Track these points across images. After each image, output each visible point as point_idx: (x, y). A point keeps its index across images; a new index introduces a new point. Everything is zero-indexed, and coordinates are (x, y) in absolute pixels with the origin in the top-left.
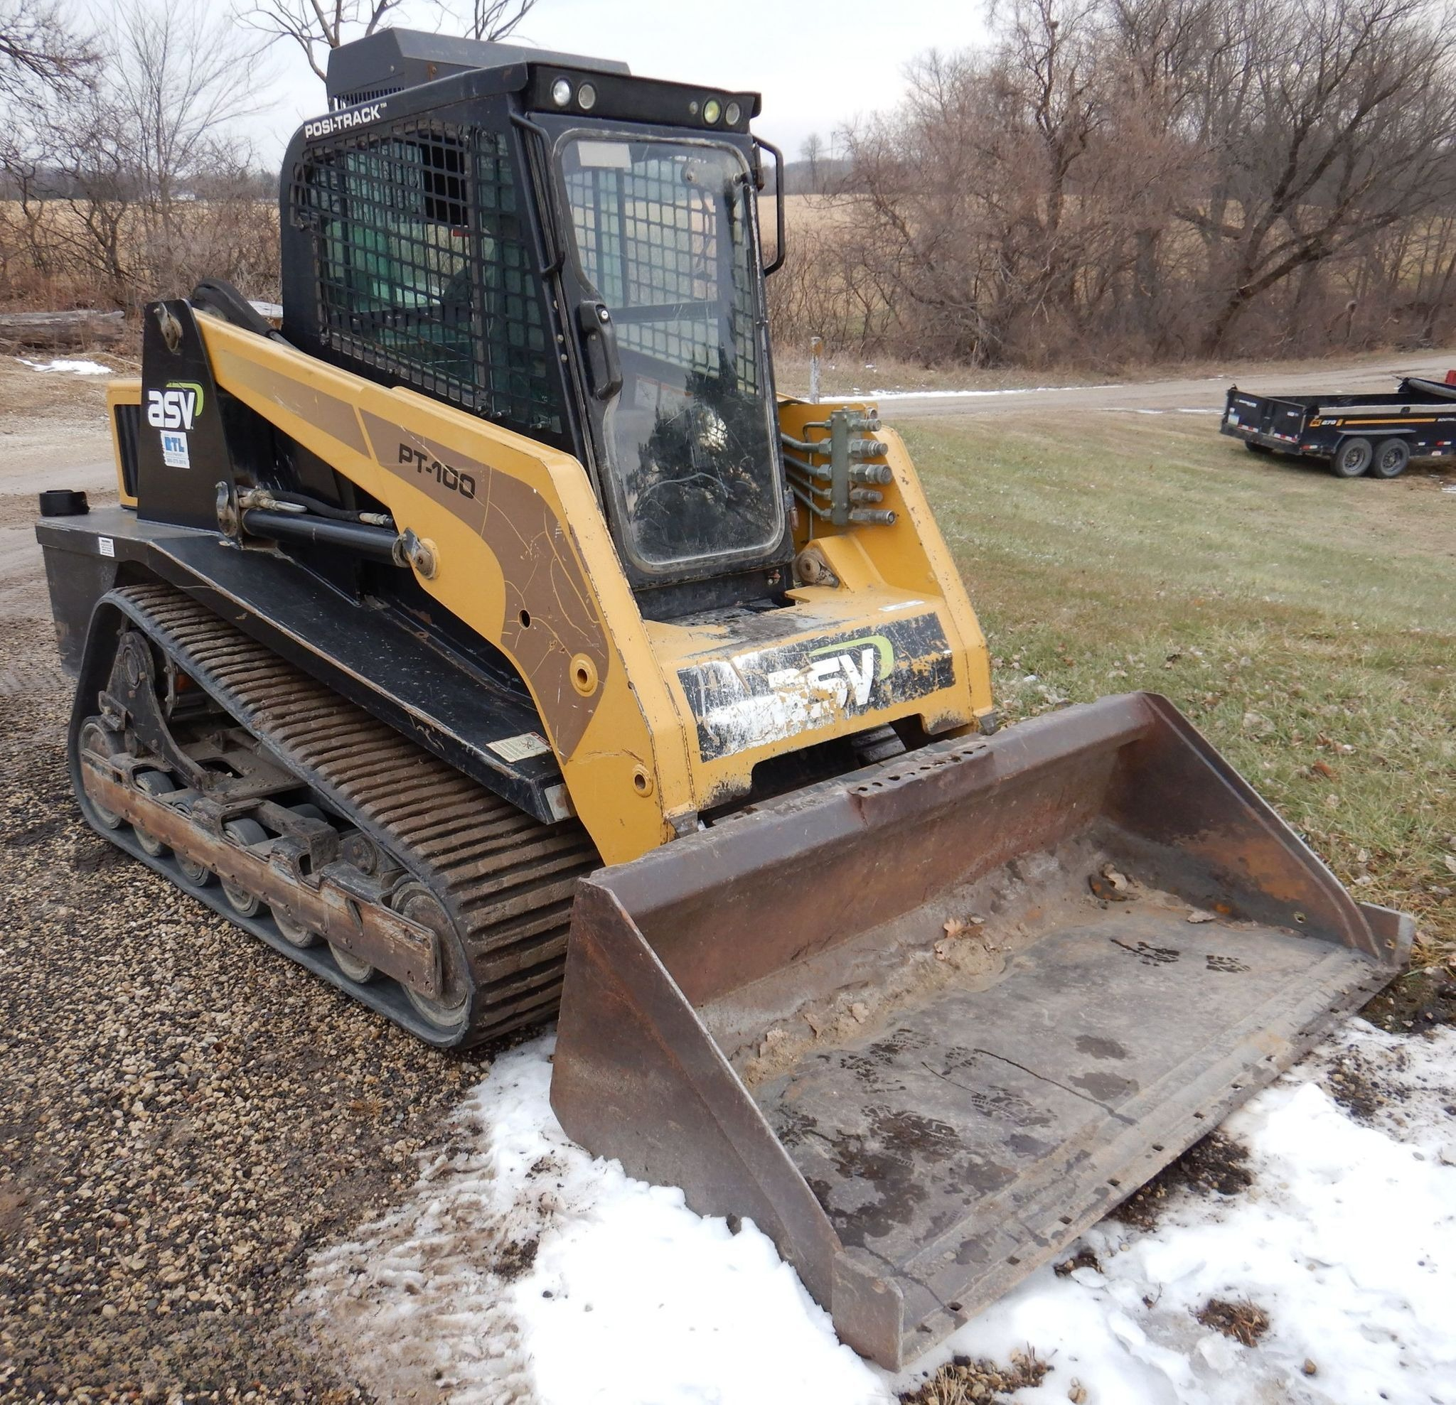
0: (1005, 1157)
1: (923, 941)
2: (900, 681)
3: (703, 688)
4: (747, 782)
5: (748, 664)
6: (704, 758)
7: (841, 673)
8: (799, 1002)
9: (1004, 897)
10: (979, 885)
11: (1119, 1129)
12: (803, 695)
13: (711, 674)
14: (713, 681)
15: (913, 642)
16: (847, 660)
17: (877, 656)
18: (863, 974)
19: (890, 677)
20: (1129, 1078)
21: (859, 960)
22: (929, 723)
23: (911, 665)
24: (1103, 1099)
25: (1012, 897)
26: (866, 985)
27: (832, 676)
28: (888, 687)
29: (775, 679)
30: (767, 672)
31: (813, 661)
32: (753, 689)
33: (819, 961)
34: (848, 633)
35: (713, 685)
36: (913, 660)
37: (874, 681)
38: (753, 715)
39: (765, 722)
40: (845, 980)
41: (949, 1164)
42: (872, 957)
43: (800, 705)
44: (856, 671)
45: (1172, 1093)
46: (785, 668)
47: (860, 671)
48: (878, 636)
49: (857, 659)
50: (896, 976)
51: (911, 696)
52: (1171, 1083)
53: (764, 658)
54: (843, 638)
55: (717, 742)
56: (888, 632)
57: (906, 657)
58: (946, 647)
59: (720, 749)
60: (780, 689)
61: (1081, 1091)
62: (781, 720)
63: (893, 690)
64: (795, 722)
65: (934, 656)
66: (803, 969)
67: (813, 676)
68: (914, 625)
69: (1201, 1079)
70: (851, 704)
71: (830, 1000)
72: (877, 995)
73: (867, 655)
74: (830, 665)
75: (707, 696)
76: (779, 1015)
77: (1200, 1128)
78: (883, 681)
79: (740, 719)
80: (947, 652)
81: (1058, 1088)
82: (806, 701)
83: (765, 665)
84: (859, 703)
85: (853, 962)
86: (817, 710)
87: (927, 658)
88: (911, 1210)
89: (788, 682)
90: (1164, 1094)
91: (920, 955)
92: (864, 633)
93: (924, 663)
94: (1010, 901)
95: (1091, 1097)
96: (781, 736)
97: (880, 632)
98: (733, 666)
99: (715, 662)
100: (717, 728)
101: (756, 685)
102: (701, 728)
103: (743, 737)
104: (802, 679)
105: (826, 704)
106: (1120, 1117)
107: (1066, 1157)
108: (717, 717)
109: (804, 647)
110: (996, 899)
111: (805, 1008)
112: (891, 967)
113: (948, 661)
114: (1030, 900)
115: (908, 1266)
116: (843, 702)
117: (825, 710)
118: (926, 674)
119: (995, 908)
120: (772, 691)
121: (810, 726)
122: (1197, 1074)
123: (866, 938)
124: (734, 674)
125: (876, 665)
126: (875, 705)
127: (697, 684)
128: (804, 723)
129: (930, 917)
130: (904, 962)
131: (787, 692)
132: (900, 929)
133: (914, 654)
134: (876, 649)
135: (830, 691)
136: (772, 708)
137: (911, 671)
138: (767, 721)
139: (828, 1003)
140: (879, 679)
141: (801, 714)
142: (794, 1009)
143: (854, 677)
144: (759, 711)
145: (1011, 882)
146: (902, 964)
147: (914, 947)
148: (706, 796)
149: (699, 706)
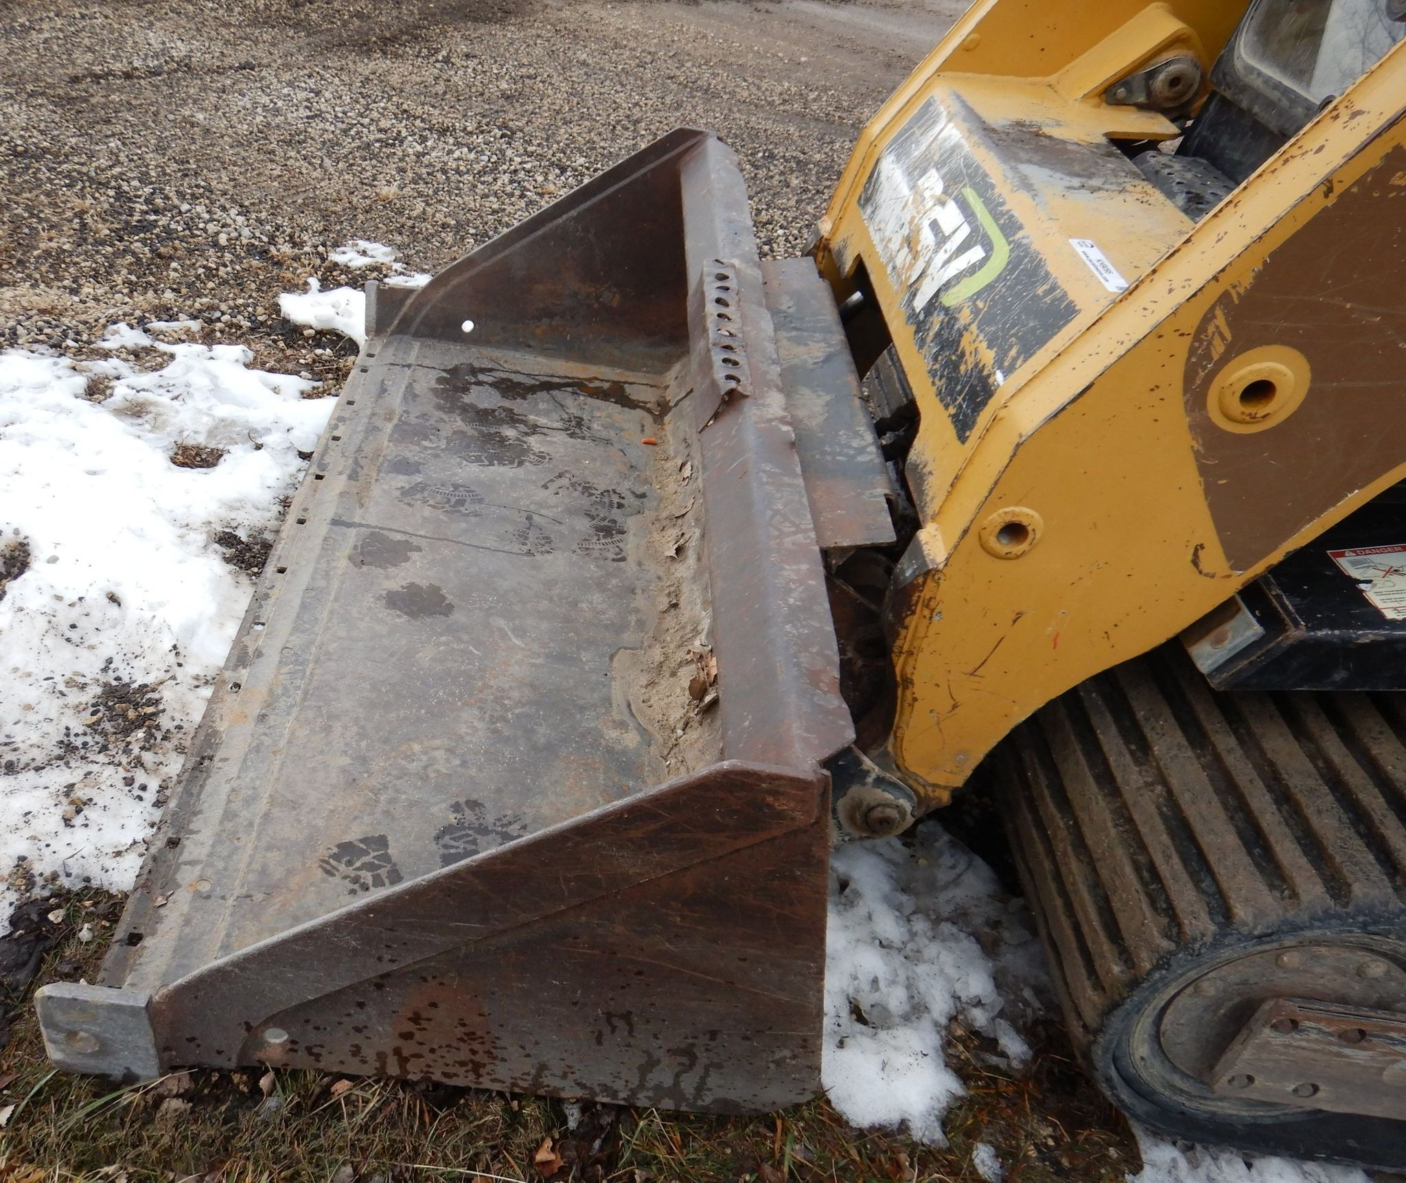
0: (411, 452)
2: (946, 335)
3: (915, 128)
4: (848, 265)
5: (943, 143)
6: (859, 199)
7: (942, 242)
11: (340, 511)
12: (912, 221)
13: (931, 121)
14: (923, 129)
15: (1006, 310)
16: (961, 235)
17: (973, 270)
19: (947, 311)
20: (365, 568)
22: (915, 451)
23: (967, 328)
24: (372, 534)
26: (699, 558)
27: (938, 232)
28: (936, 325)
29: (929, 179)
30: (936, 165)
31: (956, 198)
32: (916, 169)
34: (1006, 208)
35: (917, 134)
36: (974, 326)
37: (938, 293)
38: (890, 193)
39: (886, 214)
41: (443, 434)
43: (903, 229)
44: (947, 256)
45: (316, 570)
46: (944, 177)
47: (947, 262)
48: (1007, 250)
49: (967, 244)
50: (696, 595)
51: (934, 375)
52: (323, 583)
53: (953, 150)
54: (996, 208)
56: (1017, 259)
57: (978, 313)
60: (916, 192)
61: (399, 537)
62: (890, 229)
63: (935, 336)
64: (891, 245)
65: (989, 360)
67: (935, 213)
68: (1041, 290)
69: (297, 602)
70: (914, 290)
72: (686, 575)
73: (974, 255)
75: (907, 138)
77: (275, 558)
78: (943, 309)
79: (886, 188)
80: (999, 376)
81: (422, 533)
83: (945, 156)
84: (916, 301)
86: (902, 255)
87: (982, 347)
88: (437, 397)
89: (926, 193)
90: (323, 566)
92: (1008, 225)
93: (975, 349)
95: (386, 533)
96: (879, 248)
97: (1016, 247)
98: (941, 132)
100: (878, 177)
101: (920, 168)
102: (877, 163)
103: (874, 210)
104: (930, 205)
105: (909, 259)
106: (349, 525)
107: (366, 470)
108: (886, 165)
109: (975, 175)
113: (989, 395)
115: (408, 372)
116: (913, 278)
117: (903, 267)
118: (963, 369)
121: (890, 269)
122: (304, 606)
124: (931, 139)
125: (959, 277)
126: (917, 329)
127: (918, 121)
128: (890, 259)
131: (914, 202)
133: (983, 320)
134: (985, 260)
135: (920, 248)
136: (897, 204)
137: (960, 337)
138: (888, 214)
140: (944, 297)
141: (896, 242)
143: (938, 261)
144: (894, 195)
148: (838, 240)
149: (896, 141)
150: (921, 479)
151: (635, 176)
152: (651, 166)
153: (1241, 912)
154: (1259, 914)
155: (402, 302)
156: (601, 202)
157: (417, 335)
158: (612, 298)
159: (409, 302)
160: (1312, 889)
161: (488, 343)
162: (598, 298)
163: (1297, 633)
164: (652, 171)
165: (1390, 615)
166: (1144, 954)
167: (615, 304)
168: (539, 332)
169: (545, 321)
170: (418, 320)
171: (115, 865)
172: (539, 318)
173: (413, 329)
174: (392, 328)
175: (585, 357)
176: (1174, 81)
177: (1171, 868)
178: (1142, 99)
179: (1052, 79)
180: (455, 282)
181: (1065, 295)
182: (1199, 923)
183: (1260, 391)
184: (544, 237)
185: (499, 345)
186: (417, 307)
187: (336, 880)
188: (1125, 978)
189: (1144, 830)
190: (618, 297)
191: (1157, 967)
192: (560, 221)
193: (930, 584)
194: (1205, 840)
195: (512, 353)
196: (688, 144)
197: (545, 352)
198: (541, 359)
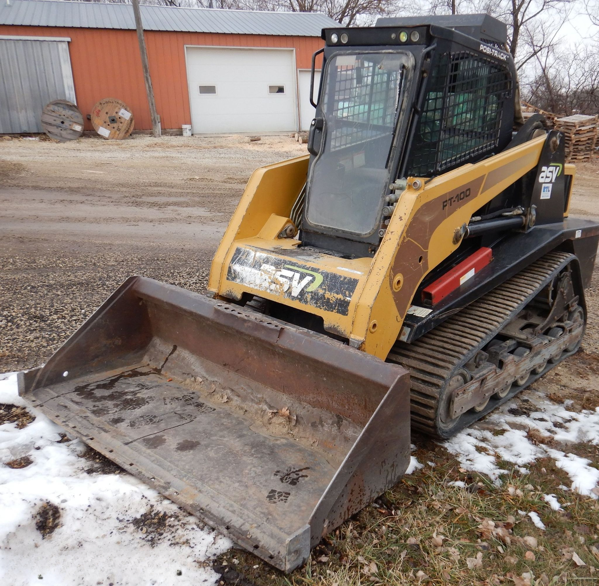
1: (272, 405)
2: (316, 297)
3: (240, 256)
4: (239, 296)
5: (260, 257)
6: (228, 279)
7: (291, 279)
8: (216, 379)
9: (323, 426)
10: (316, 411)
12: (270, 278)
13: (246, 253)
14: (245, 256)
15: (335, 286)
16: (297, 276)
17: (312, 281)
18: (241, 392)
19: (312, 292)
20: (159, 448)
21: (245, 387)
22: (326, 324)
23: (325, 293)
25: (326, 428)
26: (239, 396)
27: (286, 277)
28: (309, 297)
29: (265, 267)
30: (264, 263)
31: (284, 268)
32: (255, 265)
33: (233, 375)
34: (308, 266)
35: (243, 257)
36: (327, 292)
37: (303, 290)
38: (248, 274)
39: (252, 279)
40: (234, 388)
42: (250, 391)
43: (267, 280)
44: (297, 281)
46: (272, 265)
47: (299, 283)
48: (320, 275)
49: (302, 277)
50: (250, 404)
51: (319, 307)
52: (153, 458)
53: (267, 258)
54: (304, 267)
55: (233, 276)
56: (326, 276)
57: (325, 289)
58: (350, 296)
59: (234, 278)
60: (263, 271)
61: (152, 436)
62: (258, 282)
63: (311, 299)
64: (263, 286)
65: (340, 296)
66: (226, 372)
67: (279, 273)
68: (342, 279)
69: (156, 466)
70: (289, 292)
71: (224, 388)
72: (238, 403)
73: (308, 279)
74: (289, 274)
75: (239, 259)
76: (207, 376)
77: (124, 464)
78: (308, 292)
79: (244, 273)
80: (348, 298)
81: (155, 432)
82: (270, 281)
83: (265, 260)
84: (293, 294)
85: (242, 386)
86: (273, 286)
87: (335, 295)
89: (268, 270)
90: (145, 455)
91: (265, 407)
92: (313, 270)
93: (333, 296)
94: (323, 430)
96: (256, 288)
97: (322, 273)
98: (255, 255)
99: (251, 251)
100: (235, 271)
101: (257, 265)
102: (230, 268)
103: (242, 279)
104: (274, 272)
105: (278, 286)
106: (130, 442)
108: (237, 267)
109: (285, 262)
110: (318, 422)
111: (215, 383)
112: (252, 400)
113: (348, 303)
114: (334, 439)
116: (285, 290)
117: (277, 289)
118: (331, 302)
119: (314, 425)
120: (260, 270)
121: (268, 291)
122: (160, 466)
123: (254, 384)
124: (253, 257)
125: (308, 284)
126: (300, 300)
127: (239, 254)
128: (267, 289)
129: (283, 400)
130: (258, 403)
131: (265, 273)
132: (268, 393)
133: (330, 290)
134: (314, 279)
135: (282, 283)
136: (256, 275)
137: (324, 296)
138: (253, 279)
139: (223, 389)
140: (305, 290)
141: (266, 284)
142: (212, 380)
143: (295, 283)
144: (251, 274)
145: (332, 424)
146: (257, 403)
147: (266, 403)
148: (223, 292)
149: (234, 261)
150: (335, 329)
151: (118, 297)
152: (124, 292)
153: (445, 376)
154: (447, 374)
155: (35, 375)
156: (109, 310)
157: (46, 386)
158: (118, 342)
159: (39, 374)
160: (450, 366)
161: (75, 377)
162: (114, 343)
163: (416, 326)
164: (124, 294)
165: (424, 317)
166: (436, 394)
167: (120, 344)
168: (94, 365)
169: (96, 360)
170: (45, 380)
171: (218, 545)
172: (93, 359)
173: (43, 385)
174: (32, 388)
175: (113, 367)
176: (291, 230)
177: (427, 378)
178: (285, 236)
179: (258, 236)
180: (58, 358)
181: (350, 278)
182: (441, 382)
183: (399, 282)
184: (91, 329)
185: (79, 376)
186: (43, 375)
187: (278, 503)
188: (436, 402)
189: (417, 376)
190: (120, 341)
191: (440, 395)
192: (95, 321)
193: (363, 345)
194: (428, 370)
195: (85, 377)
196: (134, 281)
197: (97, 372)
198: (97, 375)
